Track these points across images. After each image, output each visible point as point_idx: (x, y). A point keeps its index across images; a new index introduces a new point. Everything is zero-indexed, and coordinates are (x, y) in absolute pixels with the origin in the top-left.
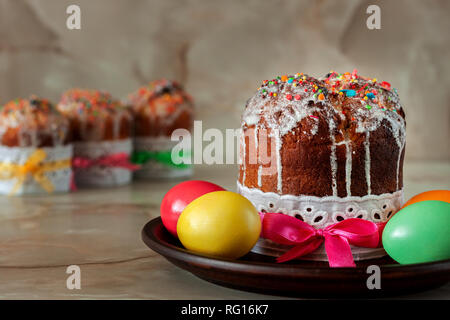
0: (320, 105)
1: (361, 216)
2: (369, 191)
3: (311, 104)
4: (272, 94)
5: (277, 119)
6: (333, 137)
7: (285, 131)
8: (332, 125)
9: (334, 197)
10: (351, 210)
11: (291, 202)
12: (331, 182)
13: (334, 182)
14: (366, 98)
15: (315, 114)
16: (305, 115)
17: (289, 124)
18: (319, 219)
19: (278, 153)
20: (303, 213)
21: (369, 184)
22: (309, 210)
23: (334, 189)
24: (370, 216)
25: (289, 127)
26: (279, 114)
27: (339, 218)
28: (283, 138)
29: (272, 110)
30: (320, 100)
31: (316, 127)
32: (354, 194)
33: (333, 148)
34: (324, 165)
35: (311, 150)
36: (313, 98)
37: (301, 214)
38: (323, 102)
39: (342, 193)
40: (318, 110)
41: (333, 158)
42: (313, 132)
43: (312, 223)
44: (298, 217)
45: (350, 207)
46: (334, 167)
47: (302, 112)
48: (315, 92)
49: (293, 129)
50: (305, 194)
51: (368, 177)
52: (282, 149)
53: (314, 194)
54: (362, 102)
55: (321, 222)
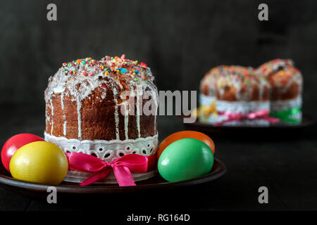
0: (106, 79)
1: (134, 152)
2: (139, 135)
3: (100, 78)
4: (72, 73)
5: (78, 89)
6: (116, 100)
7: (83, 97)
8: (115, 92)
9: (118, 140)
10: (128, 148)
11: (89, 145)
12: (115, 130)
13: (117, 130)
14: (134, 74)
15: (104, 85)
16: (97, 86)
17: (86, 92)
18: (108, 155)
19: (79, 112)
20: (97, 152)
21: (139, 131)
22: (101, 150)
23: (117, 135)
24: (140, 152)
25: (86, 94)
26: (79, 85)
27: (121, 154)
28: (83, 102)
29: (73, 83)
30: (106, 75)
31: (105, 94)
32: (130, 137)
33: (116, 107)
34: (111, 119)
35: (102, 109)
36: (101, 74)
37: (96, 153)
38: (109, 77)
39: (122, 138)
40: (106, 82)
41: (116, 114)
42: (103, 97)
43: (103, 159)
44: (93, 154)
45: (128, 146)
46: (117, 120)
47: (94, 84)
48: (102, 70)
49: (89, 95)
50: (98, 139)
51: (139, 126)
52: (81, 109)
53: (104, 139)
54: (132, 76)
55: (109, 157)
